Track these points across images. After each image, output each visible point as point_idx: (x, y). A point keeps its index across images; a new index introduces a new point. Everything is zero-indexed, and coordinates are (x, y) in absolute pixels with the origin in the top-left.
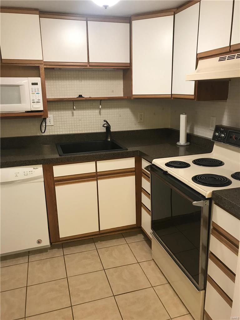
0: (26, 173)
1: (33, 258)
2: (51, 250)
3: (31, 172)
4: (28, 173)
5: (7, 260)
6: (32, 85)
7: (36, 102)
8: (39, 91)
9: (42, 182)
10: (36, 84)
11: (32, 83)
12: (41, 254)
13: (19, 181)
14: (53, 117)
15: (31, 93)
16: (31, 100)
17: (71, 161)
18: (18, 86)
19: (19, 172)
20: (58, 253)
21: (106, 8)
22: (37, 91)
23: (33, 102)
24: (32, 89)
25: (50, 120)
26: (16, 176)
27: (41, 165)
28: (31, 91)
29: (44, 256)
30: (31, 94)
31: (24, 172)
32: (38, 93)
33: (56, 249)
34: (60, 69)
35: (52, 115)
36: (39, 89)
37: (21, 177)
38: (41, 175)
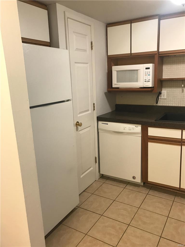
0: (130, 129)
1: (128, 187)
2: (142, 187)
3: (133, 129)
4: (132, 129)
5: (115, 181)
6: (146, 69)
7: (147, 81)
8: (150, 73)
9: (140, 137)
10: (149, 68)
11: (146, 68)
12: (134, 187)
13: (125, 133)
14: (167, 92)
15: (144, 74)
16: (144, 80)
17: (161, 126)
18: (137, 70)
19: (126, 127)
20: (145, 191)
21: (183, 6)
22: (148, 73)
23: (145, 81)
24: (145, 72)
25: (164, 94)
26: (124, 129)
27: (141, 125)
28: (144, 73)
29: (136, 189)
30: (144, 76)
31: (129, 128)
32: (149, 75)
33: (146, 188)
34: (175, 56)
35: (166, 91)
36: (150, 72)
37: (127, 131)
38: (139, 132)
